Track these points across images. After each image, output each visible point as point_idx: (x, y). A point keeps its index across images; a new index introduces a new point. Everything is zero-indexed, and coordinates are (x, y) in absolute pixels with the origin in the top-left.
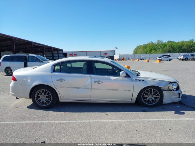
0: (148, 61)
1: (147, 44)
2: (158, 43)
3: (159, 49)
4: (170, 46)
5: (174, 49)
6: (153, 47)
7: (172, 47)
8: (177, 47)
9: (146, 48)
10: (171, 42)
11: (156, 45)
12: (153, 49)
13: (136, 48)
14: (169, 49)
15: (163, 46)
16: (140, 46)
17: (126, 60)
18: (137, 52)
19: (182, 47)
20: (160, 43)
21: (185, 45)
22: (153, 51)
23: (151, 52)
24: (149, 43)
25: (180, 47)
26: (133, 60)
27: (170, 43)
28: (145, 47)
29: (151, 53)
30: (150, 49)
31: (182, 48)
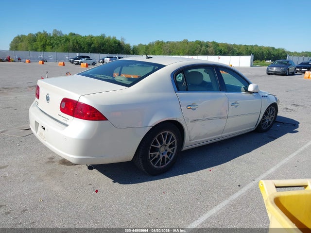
0: (64, 65)
1: (37, 35)
2: (55, 35)
3: (57, 44)
4: (75, 41)
5: (81, 47)
6: (48, 41)
7: (77, 43)
8: (85, 43)
9: (35, 40)
10: (75, 34)
11: (53, 37)
12: (48, 45)
13: (13, 40)
14: (74, 45)
15: (64, 40)
16: (22, 35)
17: (14, 61)
18: (17, 47)
19: (91, 44)
20: (59, 35)
21: (96, 41)
22: (48, 48)
23: (44, 48)
24: (40, 33)
25: (90, 45)
26: (29, 62)
27: (74, 37)
28: (33, 39)
29: (44, 51)
30: (42, 43)
31: (92, 46)
